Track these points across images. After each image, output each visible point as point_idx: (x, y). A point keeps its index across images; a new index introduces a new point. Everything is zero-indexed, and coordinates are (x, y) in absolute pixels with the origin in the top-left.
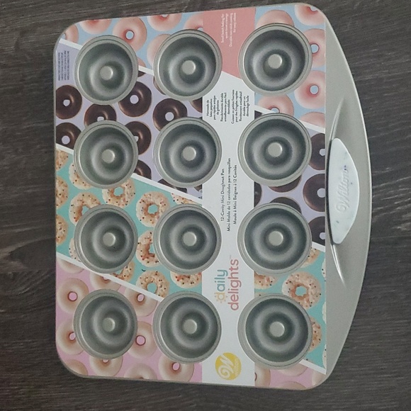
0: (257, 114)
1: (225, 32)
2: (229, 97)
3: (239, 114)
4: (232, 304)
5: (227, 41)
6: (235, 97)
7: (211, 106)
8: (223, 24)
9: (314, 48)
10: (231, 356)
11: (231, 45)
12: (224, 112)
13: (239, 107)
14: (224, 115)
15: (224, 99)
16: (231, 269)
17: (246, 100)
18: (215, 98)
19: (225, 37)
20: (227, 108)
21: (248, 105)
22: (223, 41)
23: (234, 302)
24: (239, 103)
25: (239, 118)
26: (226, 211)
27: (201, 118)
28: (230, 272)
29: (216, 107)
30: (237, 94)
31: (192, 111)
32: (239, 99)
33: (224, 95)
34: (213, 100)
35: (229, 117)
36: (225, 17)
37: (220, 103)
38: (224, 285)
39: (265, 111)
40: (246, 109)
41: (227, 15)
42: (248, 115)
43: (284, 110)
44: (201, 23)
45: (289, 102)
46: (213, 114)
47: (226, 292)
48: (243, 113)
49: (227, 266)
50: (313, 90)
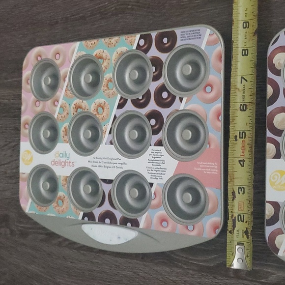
0: (151, 184)
1: (205, 165)
2: (163, 166)
3: (152, 172)
4: (54, 161)
5: (198, 166)
6: (162, 170)
7: (157, 153)
8: (211, 164)
9: (190, 227)
10: (31, 160)
11: (195, 169)
12: (153, 162)
13: (155, 172)
14: (151, 161)
15: (161, 162)
16: (70, 162)
17: (160, 178)
18: (162, 155)
19: (201, 165)
20: (156, 164)
21: (157, 179)
22: (198, 163)
23: (55, 163)
24: (158, 172)
25: (149, 172)
26: (99, 160)
27: (151, 145)
28: (68, 161)
29: (157, 156)
30: (164, 171)
31: (155, 138)
32: (161, 172)
33: (164, 162)
34: (161, 154)
35: (150, 165)
36: (216, 165)
37: (159, 159)
38: (62, 157)
39: (153, 189)
40: (155, 177)
41: (216, 167)
42: (151, 178)
43: (154, 202)
44: (212, 146)
45: (157, 206)
46: (153, 154)
47: (59, 158)
48: (152, 175)
49: (71, 160)
50: (164, 223)
